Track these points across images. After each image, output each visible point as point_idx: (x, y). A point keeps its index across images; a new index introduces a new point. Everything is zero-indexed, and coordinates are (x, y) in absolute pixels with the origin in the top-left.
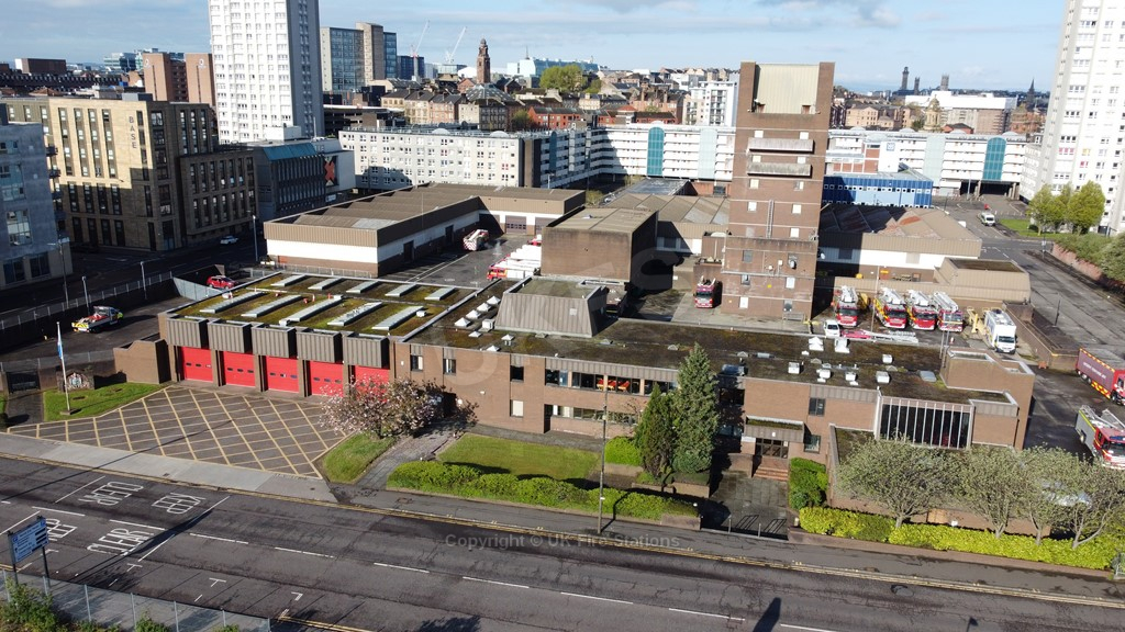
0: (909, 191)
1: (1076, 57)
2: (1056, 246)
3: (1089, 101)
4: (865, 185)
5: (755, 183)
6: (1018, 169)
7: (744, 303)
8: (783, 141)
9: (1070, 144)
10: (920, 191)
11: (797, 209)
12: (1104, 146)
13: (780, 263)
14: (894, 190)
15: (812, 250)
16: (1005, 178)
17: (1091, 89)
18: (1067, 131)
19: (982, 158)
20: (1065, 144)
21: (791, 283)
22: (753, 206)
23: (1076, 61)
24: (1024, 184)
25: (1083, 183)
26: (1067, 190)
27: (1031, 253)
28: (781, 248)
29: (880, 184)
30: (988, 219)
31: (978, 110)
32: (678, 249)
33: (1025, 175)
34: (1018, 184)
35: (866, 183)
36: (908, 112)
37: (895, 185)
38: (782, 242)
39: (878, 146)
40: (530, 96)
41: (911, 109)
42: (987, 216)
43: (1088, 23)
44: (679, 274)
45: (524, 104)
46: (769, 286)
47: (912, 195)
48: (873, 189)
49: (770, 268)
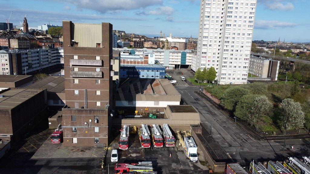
0: (158, 71)
1: (205, 27)
2: (204, 90)
3: (209, 41)
4: (143, 70)
5: (77, 81)
6: (190, 61)
7: (75, 140)
8: (87, 61)
9: (205, 55)
10: (161, 71)
11: (98, 93)
12: (214, 55)
13: (90, 121)
14: (153, 71)
15: (105, 114)
16: (187, 64)
17: (209, 37)
18: (204, 51)
19: (180, 58)
20: (203, 55)
21: (97, 130)
22: (77, 92)
23: (205, 28)
24: (192, 66)
25: (209, 67)
26: (205, 69)
27: (197, 92)
28: (90, 113)
29: (148, 69)
30: (183, 79)
31: (179, 42)
32: (60, 104)
33: (192, 63)
34: (190, 65)
35: (143, 69)
36: (161, 43)
37: (153, 69)
38: (90, 111)
39: (148, 55)
40: (41, 37)
41: (162, 42)
42: (183, 78)
43: (207, 17)
44: (51, 122)
45: (37, 39)
46: (86, 132)
47: (159, 72)
48: (146, 71)
49: (86, 123)
